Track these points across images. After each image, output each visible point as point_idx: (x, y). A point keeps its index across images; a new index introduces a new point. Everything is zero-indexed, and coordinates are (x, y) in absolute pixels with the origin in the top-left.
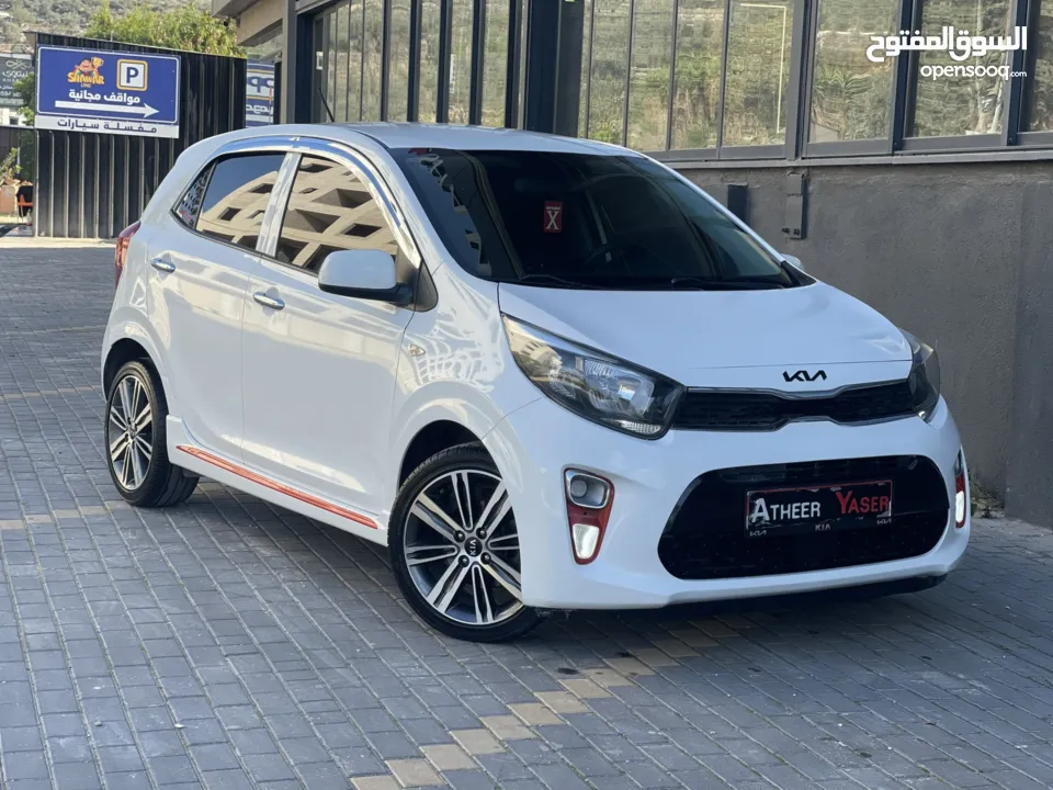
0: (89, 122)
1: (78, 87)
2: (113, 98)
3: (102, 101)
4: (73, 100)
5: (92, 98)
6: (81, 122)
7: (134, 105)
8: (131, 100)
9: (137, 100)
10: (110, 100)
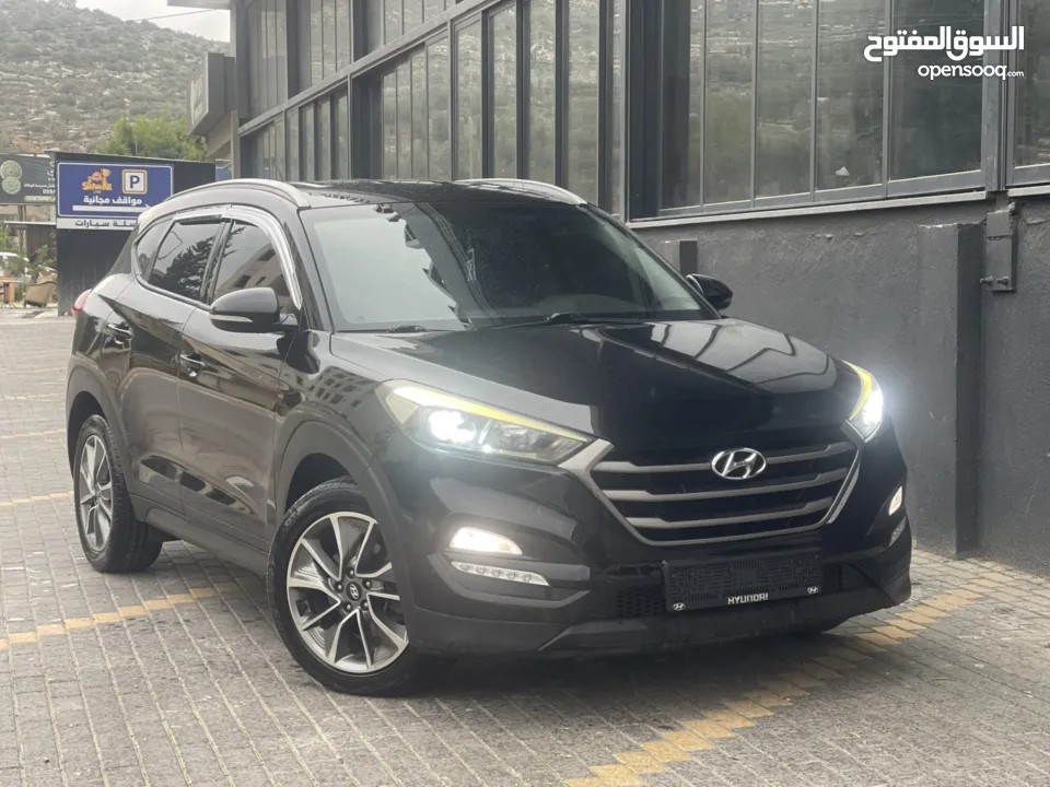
0: (101, 222)
1: (91, 194)
2: (119, 201)
3: (111, 204)
4: (87, 204)
5: (103, 202)
6: (94, 222)
7: (137, 206)
8: (134, 202)
9: (140, 201)
10: (118, 202)
